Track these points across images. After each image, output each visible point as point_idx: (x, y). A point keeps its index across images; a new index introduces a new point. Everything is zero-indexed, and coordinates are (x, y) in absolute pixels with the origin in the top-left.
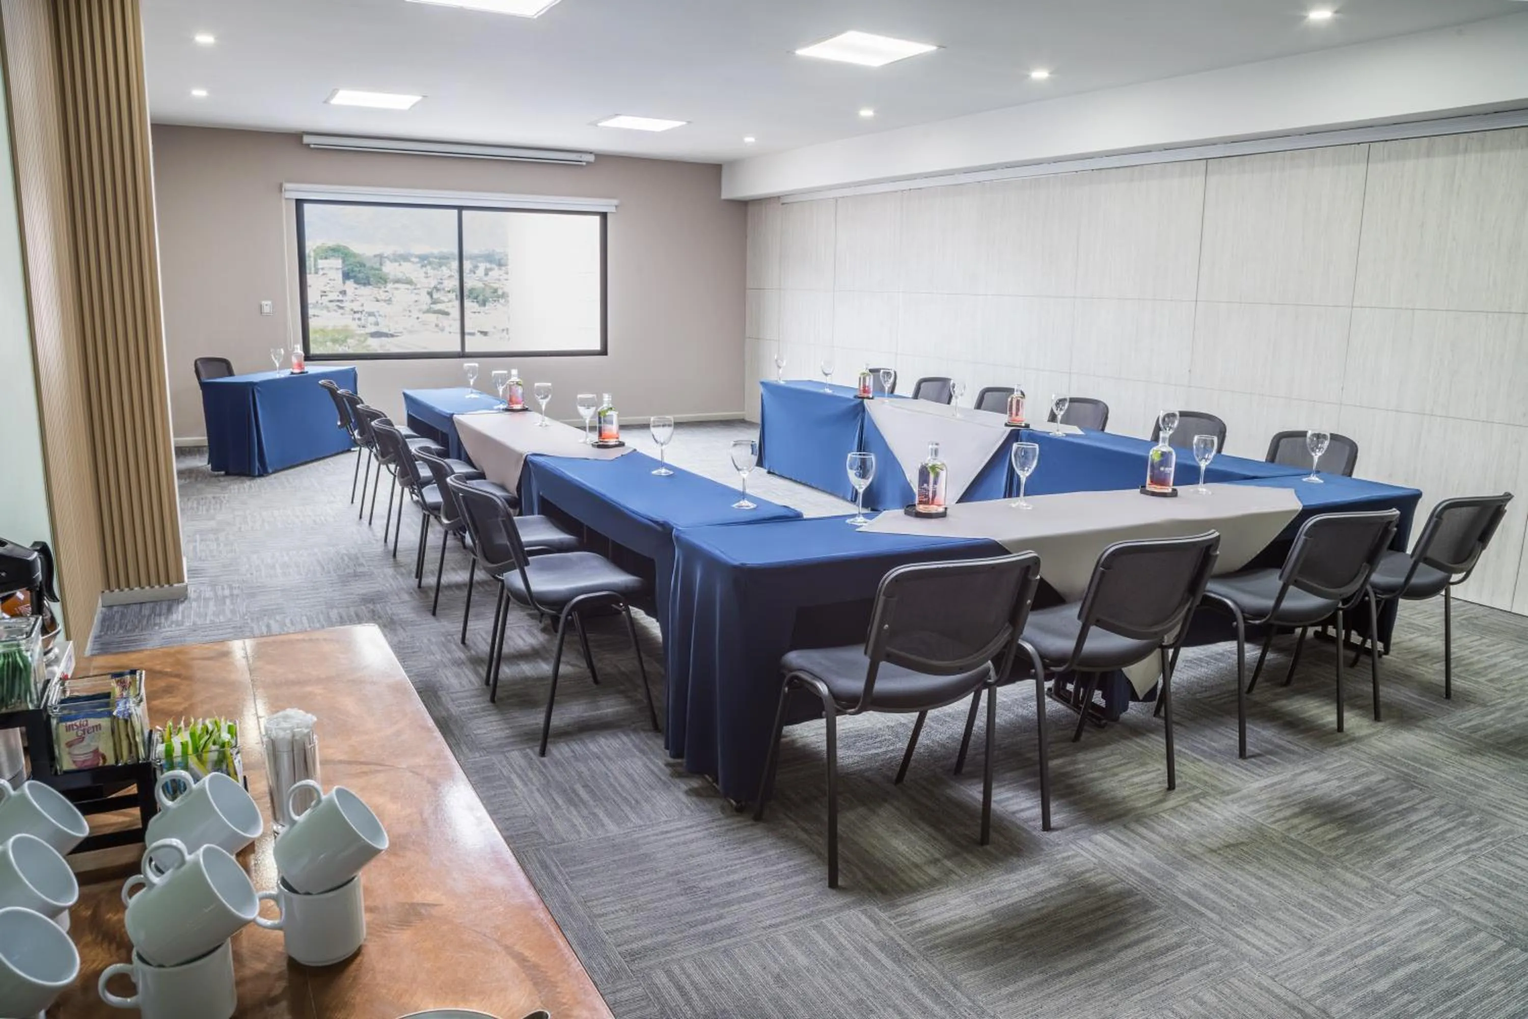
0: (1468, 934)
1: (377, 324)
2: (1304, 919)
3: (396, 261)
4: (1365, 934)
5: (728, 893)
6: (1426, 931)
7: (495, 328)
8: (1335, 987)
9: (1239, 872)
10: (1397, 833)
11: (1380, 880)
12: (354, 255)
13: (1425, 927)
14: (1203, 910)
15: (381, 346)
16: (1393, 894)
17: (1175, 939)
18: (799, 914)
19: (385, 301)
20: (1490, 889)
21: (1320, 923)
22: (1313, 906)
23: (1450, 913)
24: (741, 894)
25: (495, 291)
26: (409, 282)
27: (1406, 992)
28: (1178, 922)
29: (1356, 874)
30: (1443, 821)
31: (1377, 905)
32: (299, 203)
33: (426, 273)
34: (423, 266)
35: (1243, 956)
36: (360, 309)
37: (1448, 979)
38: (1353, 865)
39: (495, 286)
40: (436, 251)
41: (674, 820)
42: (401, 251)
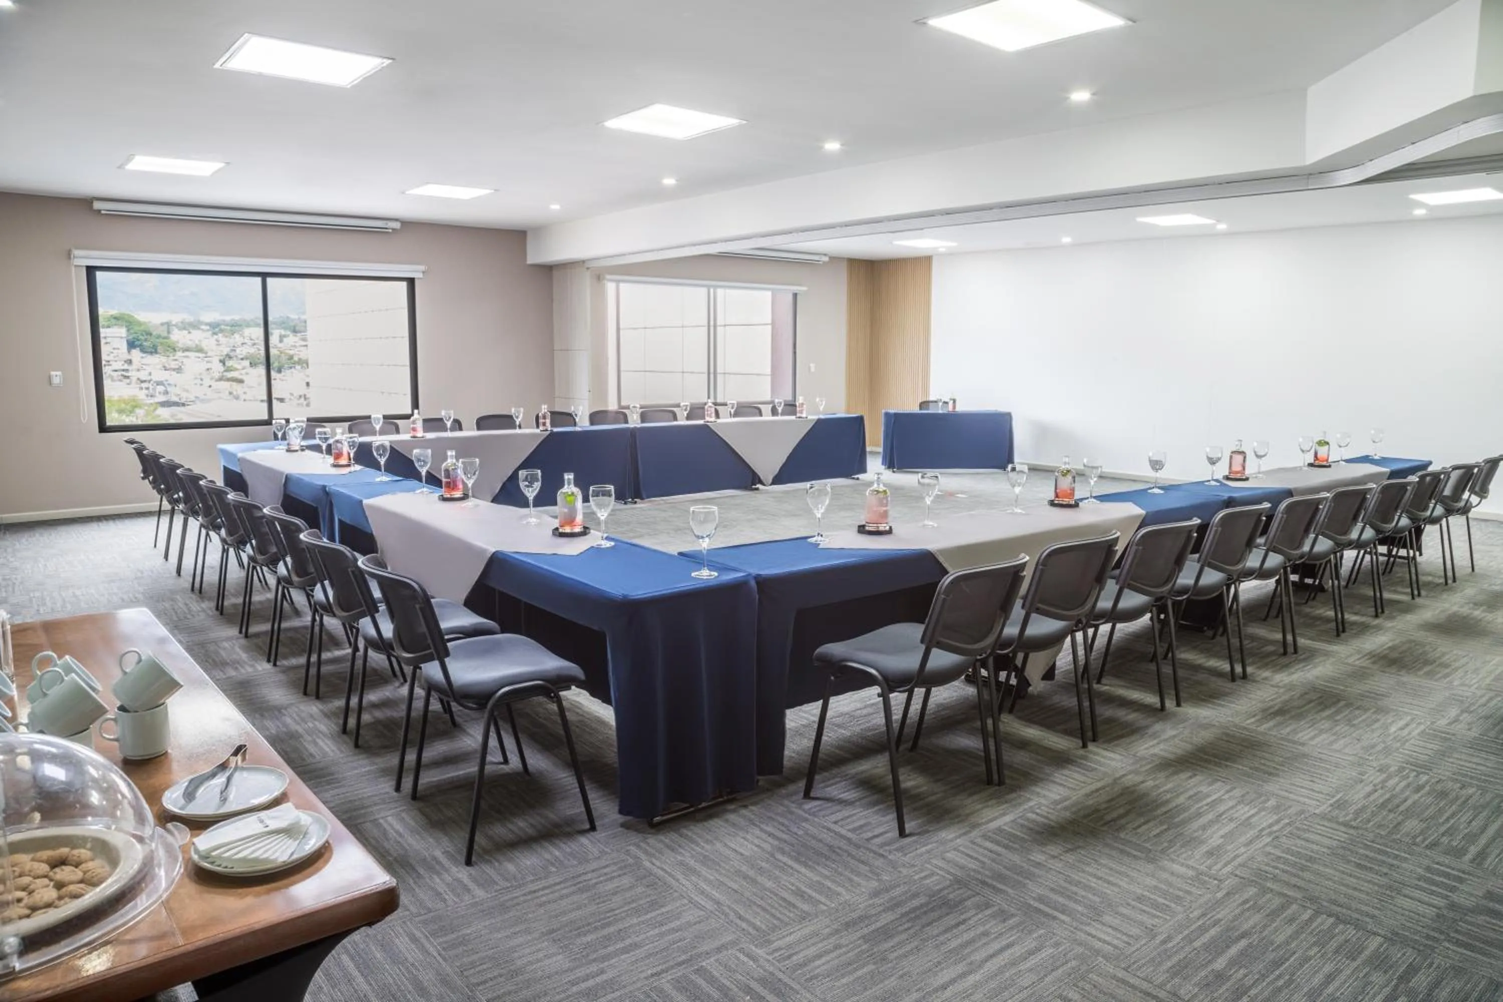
0: (1283, 908)
1: (166, 393)
2: (1144, 911)
3: (185, 329)
4: (1198, 919)
5: (606, 947)
6: (1248, 910)
7: (292, 394)
8: (1181, 970)
9: (1080, 874)
10: (1211, 823)
11: (1203, 868)
12: (140, 324)
13: (1247, 906)
14: (1056, 914)
15: (173, 416)
16: (1215, 879)
17: (1034, 944)
18: (680, 959)
19: (174, 370)
20: (1294, 865)
21: (1158, 914)
22: (1150, 898)
23: (1264, 891)
24: (618, 947)
25: (291, 357)
26: (199, 350)
27: (1240, 967)
28: (1034, 927)
29: (1182, 865)
30: (1246, 809)
31: (1204, 890)
32: (91, 271)
33: (217, 341)
34: (215, 334)
35: (1098, 952)
36: (148, 378)
37: (1273, 951)
38: (1178, 856)
39: (291, 352)
40: (228, 318)
41: (540, 879)
42: (189, 318)
